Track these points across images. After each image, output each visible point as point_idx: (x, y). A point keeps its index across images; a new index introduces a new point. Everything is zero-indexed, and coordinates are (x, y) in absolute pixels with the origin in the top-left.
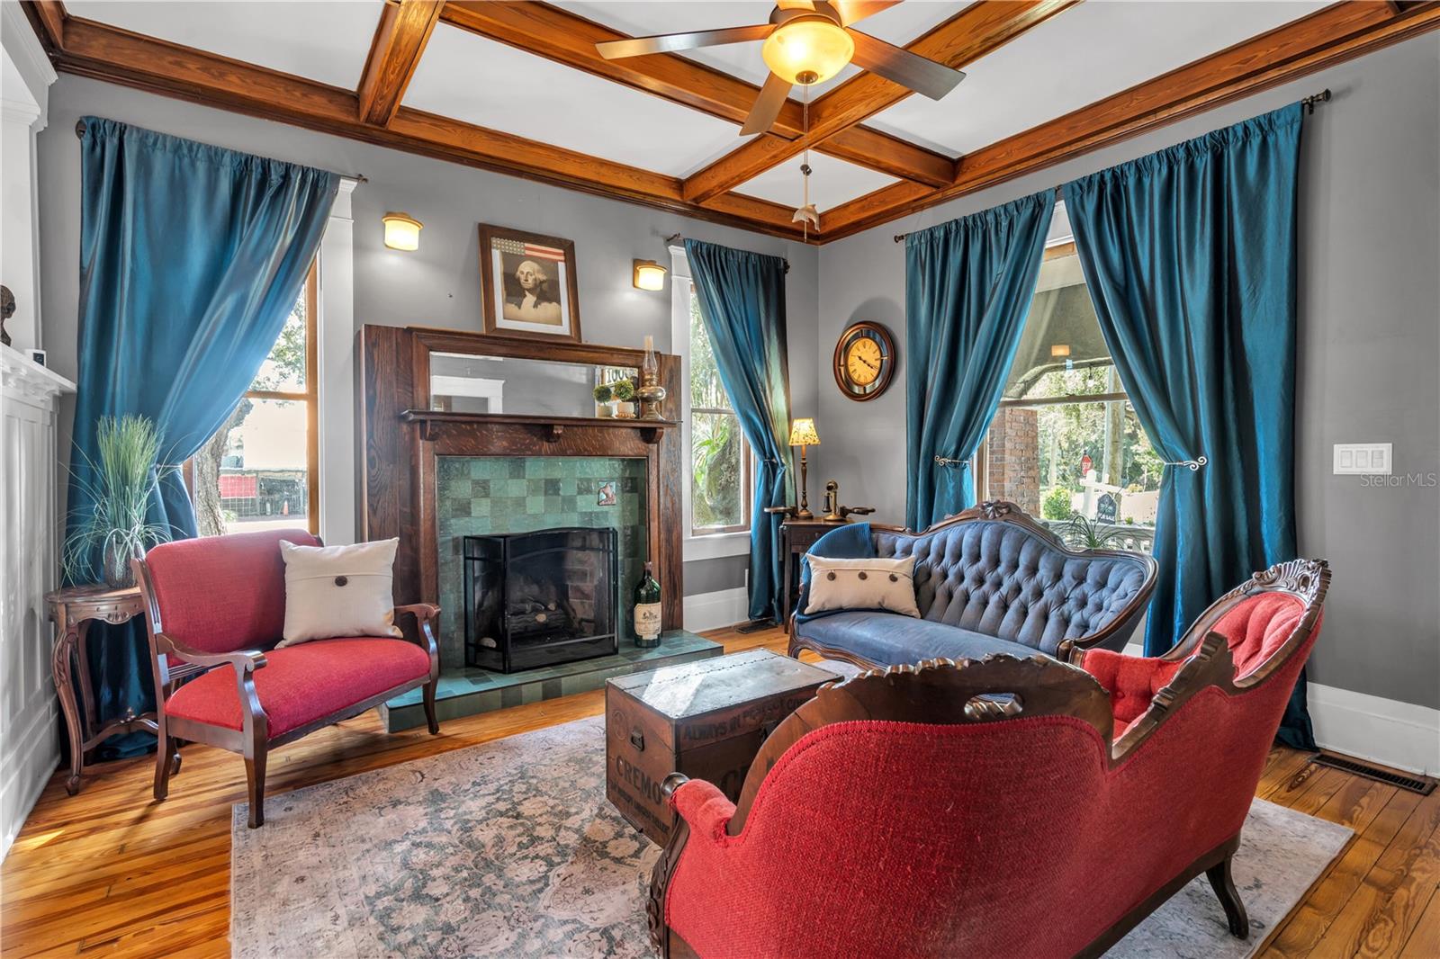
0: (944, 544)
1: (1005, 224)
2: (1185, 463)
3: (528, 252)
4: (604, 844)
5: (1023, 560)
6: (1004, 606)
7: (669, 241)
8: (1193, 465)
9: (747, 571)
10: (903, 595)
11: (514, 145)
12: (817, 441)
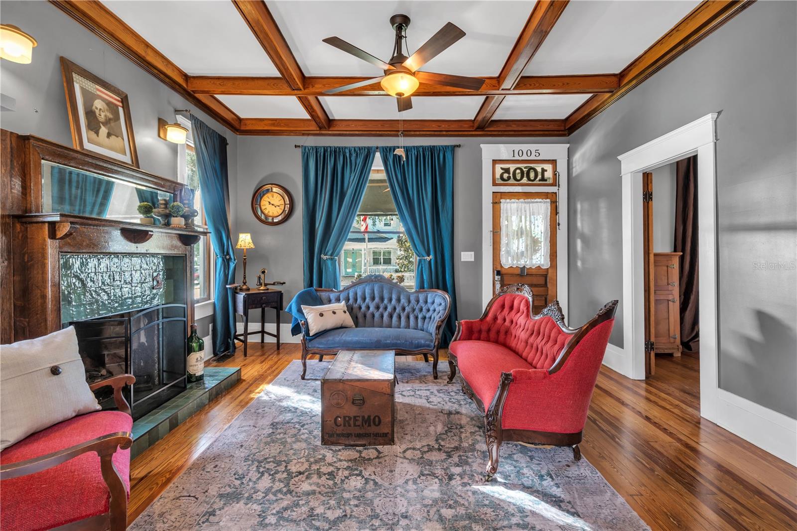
0: (356, 294)
1: (354, 155)
2: (425, 258)
3: (99, 93)
5: (394, 297)
6: (391, 316)
7: (177, 111)
8: (428, 258)
9: (211, 325)
10: (348, 320)
12: (252, 246)
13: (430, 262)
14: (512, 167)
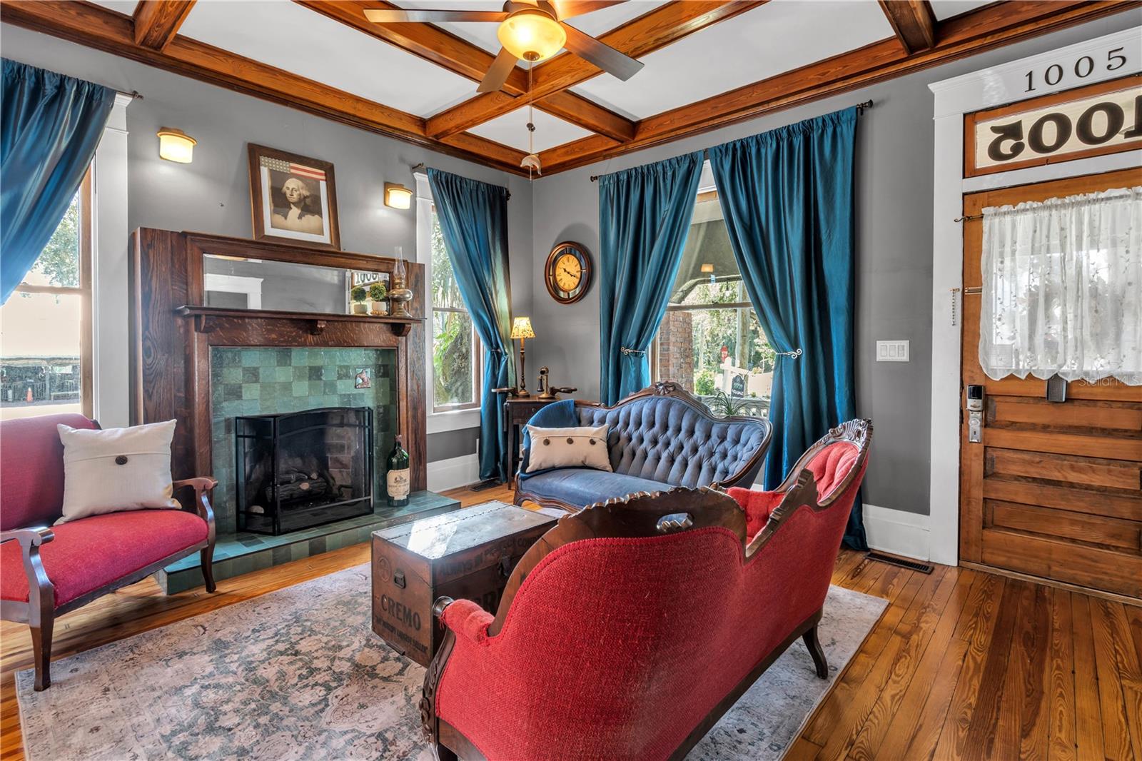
0: (629, 414)
1: (670, 173)
2: (789, 353)
3: (293, 171)
4: (373, 668)
5: (685, 425)
6: (672, 460)
7: (415, 168)
8: (794, 355)
9: (478, 440)
10: (599, 455)
11: (280, 77)
12: (533, 335)
13: (798, 361)
14: (1028, 119)
